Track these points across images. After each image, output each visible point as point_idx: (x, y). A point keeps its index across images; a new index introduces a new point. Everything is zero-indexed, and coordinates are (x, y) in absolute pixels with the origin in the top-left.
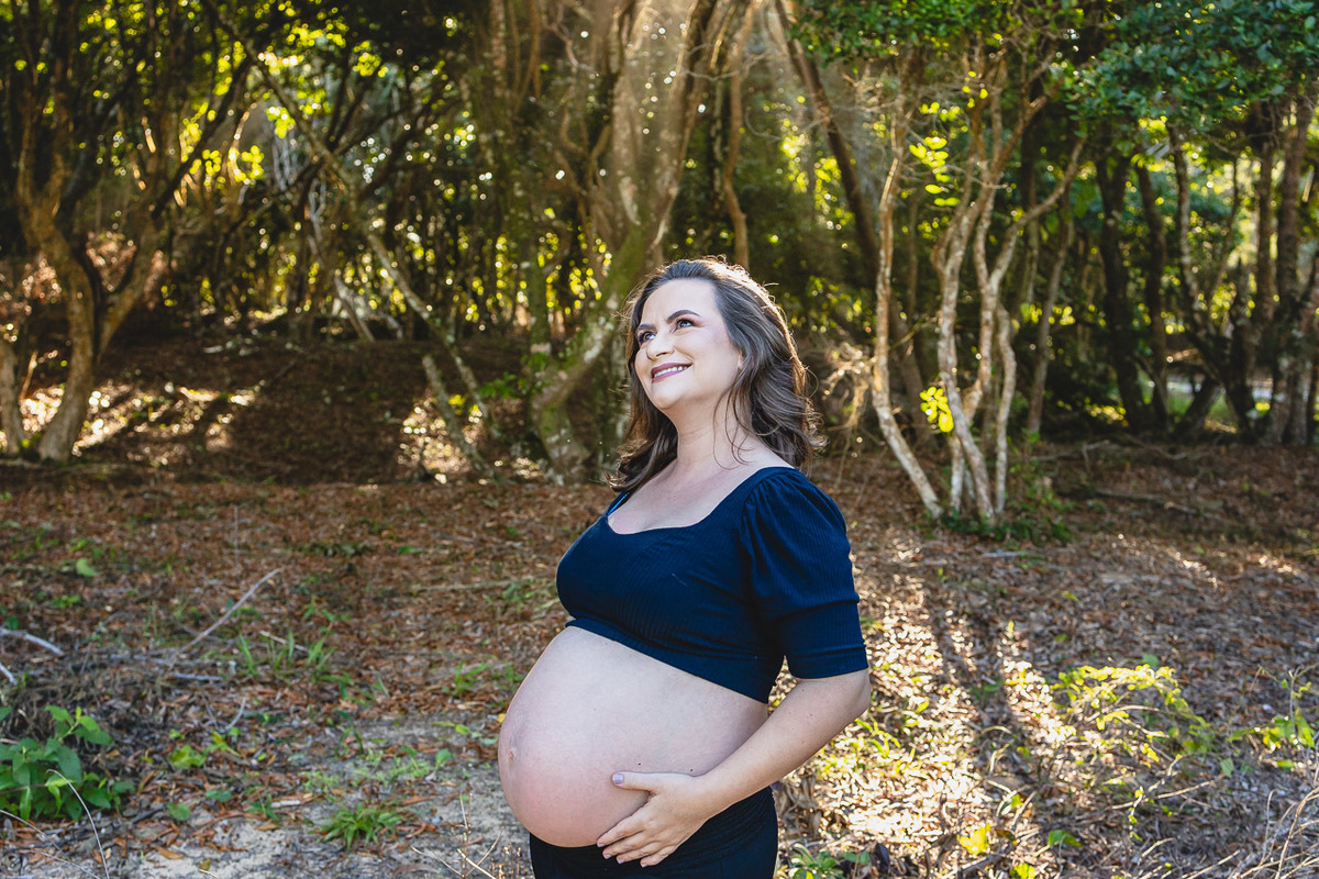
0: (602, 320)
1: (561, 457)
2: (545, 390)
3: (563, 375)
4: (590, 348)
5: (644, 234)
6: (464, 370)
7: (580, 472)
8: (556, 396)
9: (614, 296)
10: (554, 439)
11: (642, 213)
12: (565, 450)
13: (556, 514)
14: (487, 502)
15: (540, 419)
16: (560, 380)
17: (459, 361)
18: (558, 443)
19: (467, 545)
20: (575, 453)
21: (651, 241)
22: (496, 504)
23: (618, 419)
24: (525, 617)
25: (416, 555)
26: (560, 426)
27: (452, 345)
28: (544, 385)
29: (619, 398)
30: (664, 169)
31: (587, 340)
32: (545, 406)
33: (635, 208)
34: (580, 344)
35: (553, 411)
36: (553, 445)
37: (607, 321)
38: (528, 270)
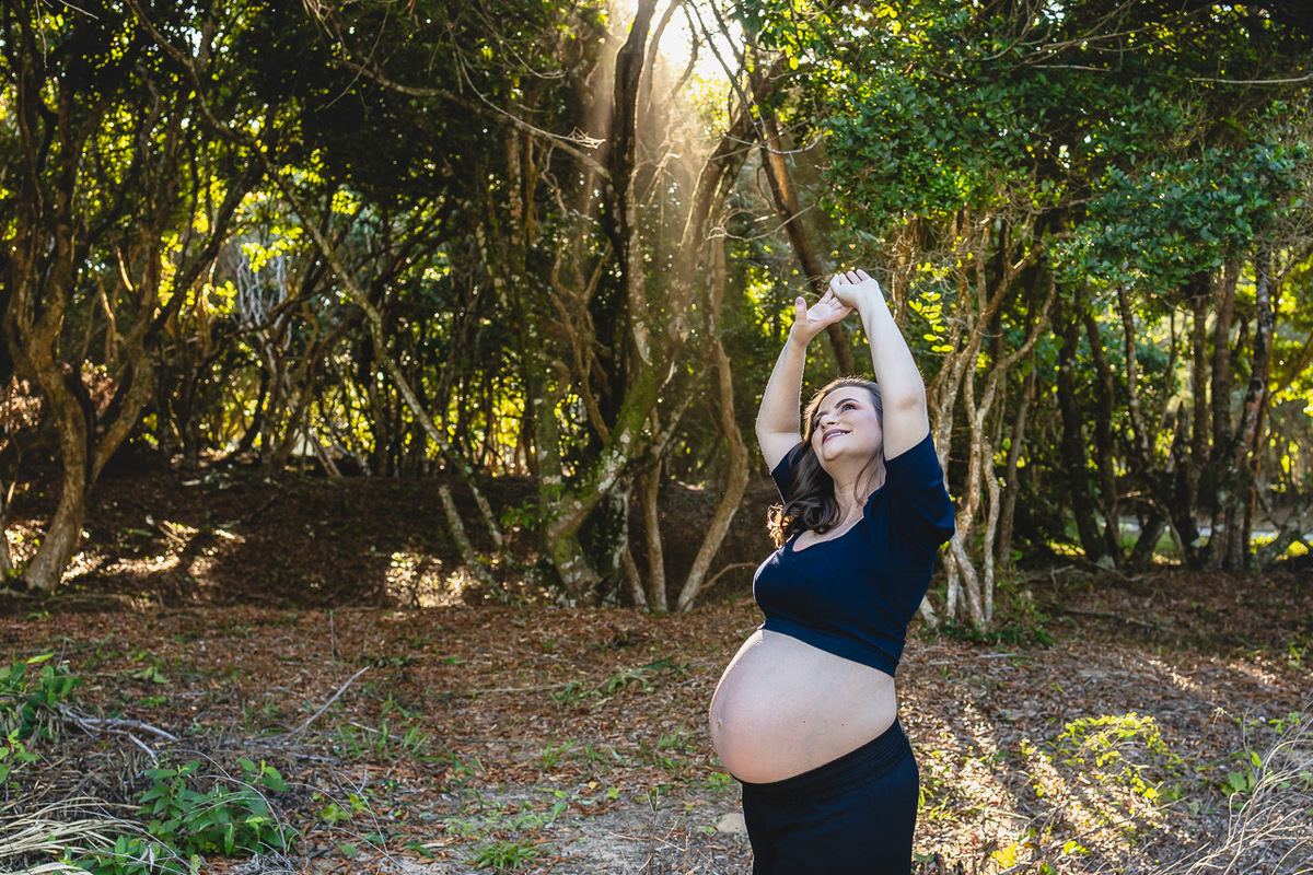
0: (616, 453)
1: (574, 582)
2: (560, 519)
3: (578, 505)
4: (604, 479)
5: (656, 374)
6: (480, 500)
7: (594, 595)
8: (571, 523)
9: (627, 431)
10: (568, 565)
11: (654, 355)
12: (578, 575)
13: (582, 630)
14: (514, 622)
15: (555, 546)
16: (576, 510)
17: (476, 491)
18: (572, 569)
19: (507, 656)
20: (588, 579)
21: (663, 380)
22: (523, 622)
23: (614, 551)
24: (584, 712)
25: (460, 666)
26: (574, 553)
27: (470, 476)
28: (559, 514)
29: (617, 532)
30: (675, 315)
31: (602, 473)
32: (560, 534)
33: (648, 349)
34: (594, 476)
35: (567, 538)
36: (566, 571)
37: (620, 454)
38: (540, 406)
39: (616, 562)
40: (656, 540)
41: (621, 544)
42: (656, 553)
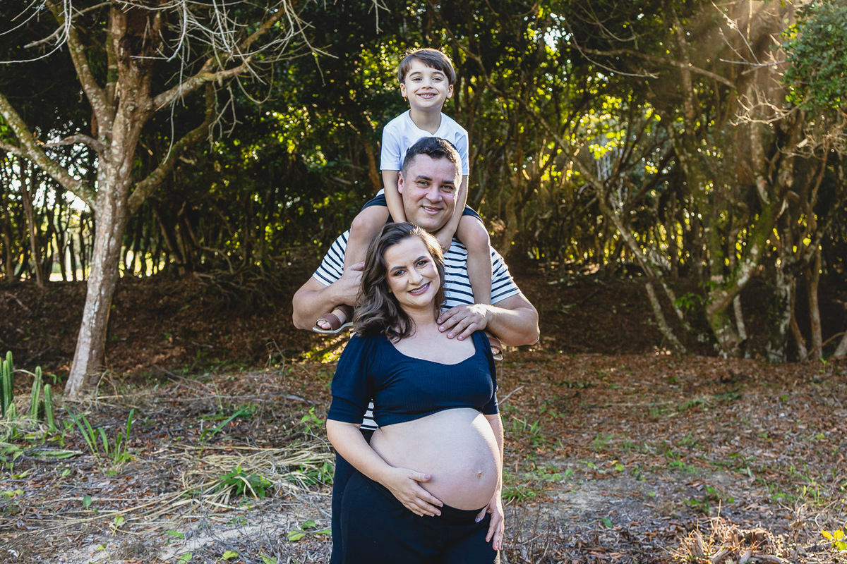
0: (748, 261)
1: (725, 342)
2: (714, 302)
3: (725, 294)
4: (741, 277)
5: (772, 209)
6: (668, 291)
7: (737, 351)
8: (721, 306)
9: (755, 246)
10: (721, 331)
11: (770, 197)
12: (727, 338)
13: (707, 372)
14: (670, 365)
15: (712, 320)
16: (723, 296)
17: (665, 286)
18: (724, 334)
19: (646, 384)
20: (734, 340)
21: (777, 213)
23: (781, 323)
25: (616, 390)
26: (723, 324)
27: (661, 277)
28: (713, 299)
29: (783, 310)
30: (784, 170)
31: (739, 273)
32: (715, 312)
33: (766, 194)
34: (735, 275)
35: (719, 314)
36: (720, 335)
37: (751, 261)
38: (708, 232)
39: (782, 329)
40: (816, 315)
41: (785, 318)
42: (815, 324)
